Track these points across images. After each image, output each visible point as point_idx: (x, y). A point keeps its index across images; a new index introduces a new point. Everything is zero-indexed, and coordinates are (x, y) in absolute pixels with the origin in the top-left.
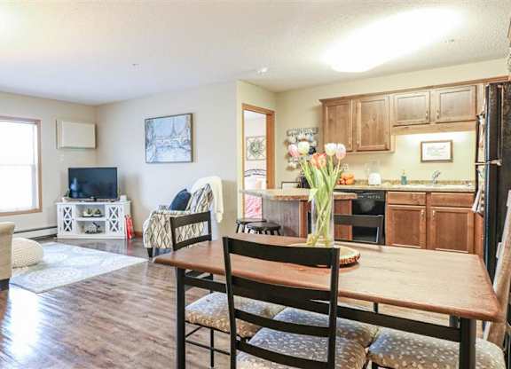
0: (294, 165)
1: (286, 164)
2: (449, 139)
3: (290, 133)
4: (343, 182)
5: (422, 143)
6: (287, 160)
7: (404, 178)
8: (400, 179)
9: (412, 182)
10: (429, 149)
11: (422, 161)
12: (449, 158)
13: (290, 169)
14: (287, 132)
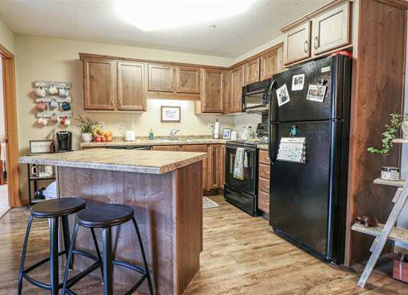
0: (45, 122)
1: (33, 120)
2: (178, 105)
3: (37, 84)
4: (104, 139)
5: (162, 107)
6: (33, 116)
7: (151, 134)
8: (149, 135)
9: (156, 138)
10: (167, 112)
11: (162, 121)
12: (178, 119)
13: (41, 125)
14: (34, 84)
